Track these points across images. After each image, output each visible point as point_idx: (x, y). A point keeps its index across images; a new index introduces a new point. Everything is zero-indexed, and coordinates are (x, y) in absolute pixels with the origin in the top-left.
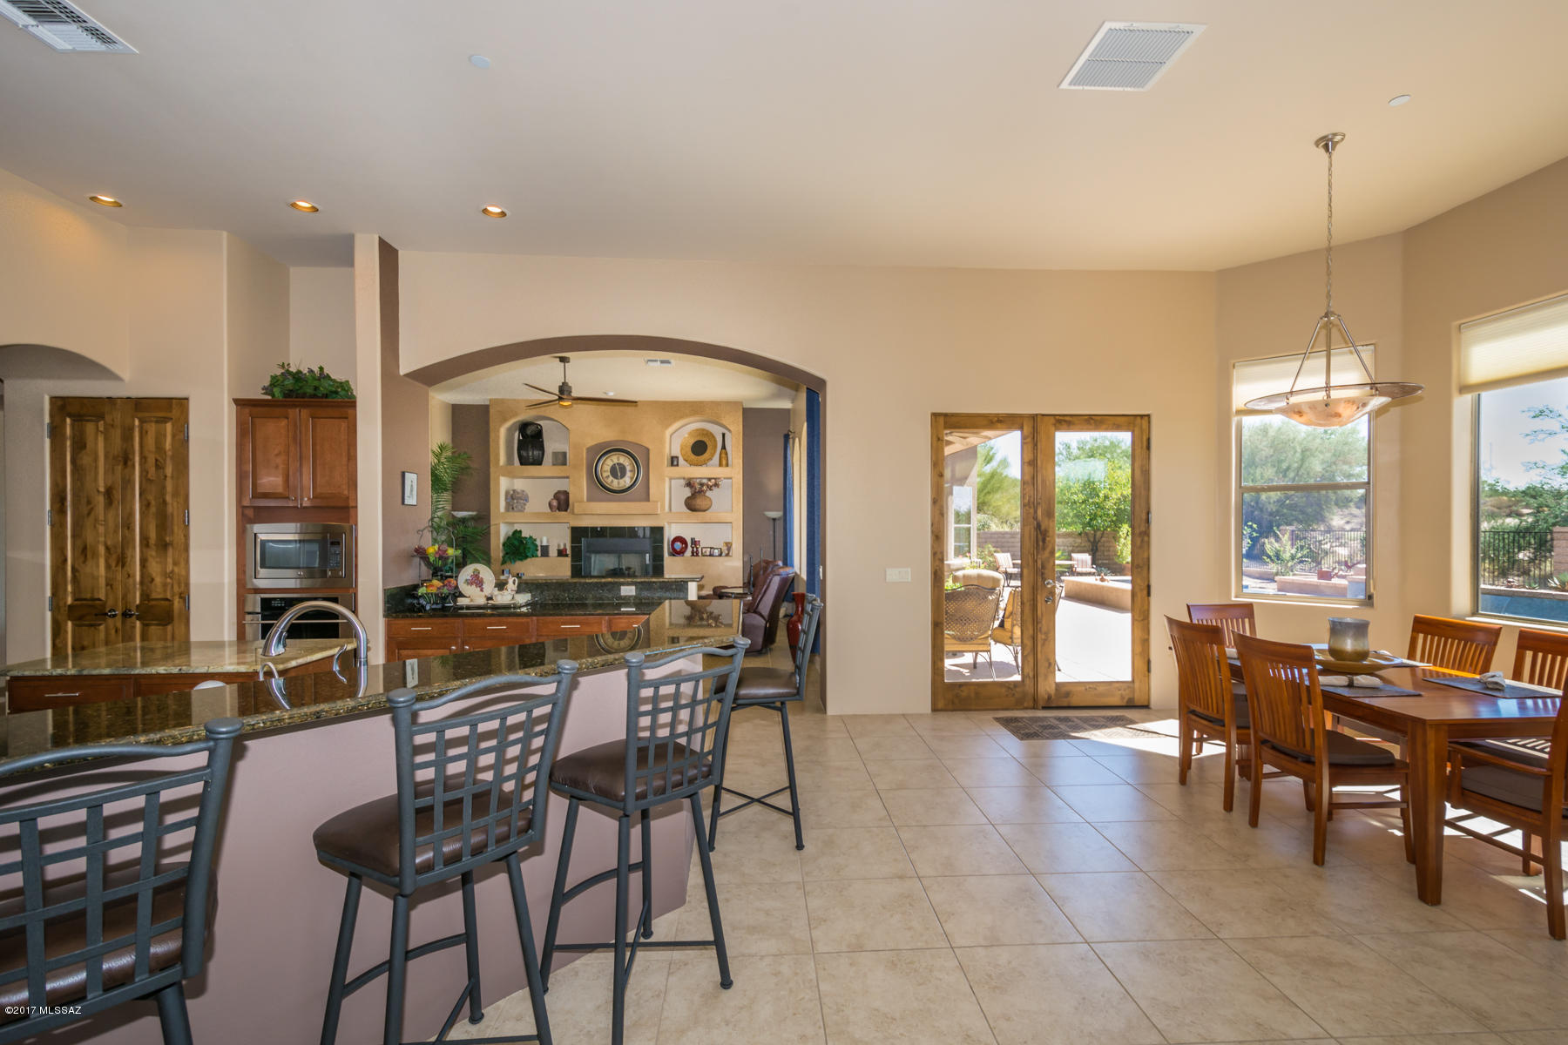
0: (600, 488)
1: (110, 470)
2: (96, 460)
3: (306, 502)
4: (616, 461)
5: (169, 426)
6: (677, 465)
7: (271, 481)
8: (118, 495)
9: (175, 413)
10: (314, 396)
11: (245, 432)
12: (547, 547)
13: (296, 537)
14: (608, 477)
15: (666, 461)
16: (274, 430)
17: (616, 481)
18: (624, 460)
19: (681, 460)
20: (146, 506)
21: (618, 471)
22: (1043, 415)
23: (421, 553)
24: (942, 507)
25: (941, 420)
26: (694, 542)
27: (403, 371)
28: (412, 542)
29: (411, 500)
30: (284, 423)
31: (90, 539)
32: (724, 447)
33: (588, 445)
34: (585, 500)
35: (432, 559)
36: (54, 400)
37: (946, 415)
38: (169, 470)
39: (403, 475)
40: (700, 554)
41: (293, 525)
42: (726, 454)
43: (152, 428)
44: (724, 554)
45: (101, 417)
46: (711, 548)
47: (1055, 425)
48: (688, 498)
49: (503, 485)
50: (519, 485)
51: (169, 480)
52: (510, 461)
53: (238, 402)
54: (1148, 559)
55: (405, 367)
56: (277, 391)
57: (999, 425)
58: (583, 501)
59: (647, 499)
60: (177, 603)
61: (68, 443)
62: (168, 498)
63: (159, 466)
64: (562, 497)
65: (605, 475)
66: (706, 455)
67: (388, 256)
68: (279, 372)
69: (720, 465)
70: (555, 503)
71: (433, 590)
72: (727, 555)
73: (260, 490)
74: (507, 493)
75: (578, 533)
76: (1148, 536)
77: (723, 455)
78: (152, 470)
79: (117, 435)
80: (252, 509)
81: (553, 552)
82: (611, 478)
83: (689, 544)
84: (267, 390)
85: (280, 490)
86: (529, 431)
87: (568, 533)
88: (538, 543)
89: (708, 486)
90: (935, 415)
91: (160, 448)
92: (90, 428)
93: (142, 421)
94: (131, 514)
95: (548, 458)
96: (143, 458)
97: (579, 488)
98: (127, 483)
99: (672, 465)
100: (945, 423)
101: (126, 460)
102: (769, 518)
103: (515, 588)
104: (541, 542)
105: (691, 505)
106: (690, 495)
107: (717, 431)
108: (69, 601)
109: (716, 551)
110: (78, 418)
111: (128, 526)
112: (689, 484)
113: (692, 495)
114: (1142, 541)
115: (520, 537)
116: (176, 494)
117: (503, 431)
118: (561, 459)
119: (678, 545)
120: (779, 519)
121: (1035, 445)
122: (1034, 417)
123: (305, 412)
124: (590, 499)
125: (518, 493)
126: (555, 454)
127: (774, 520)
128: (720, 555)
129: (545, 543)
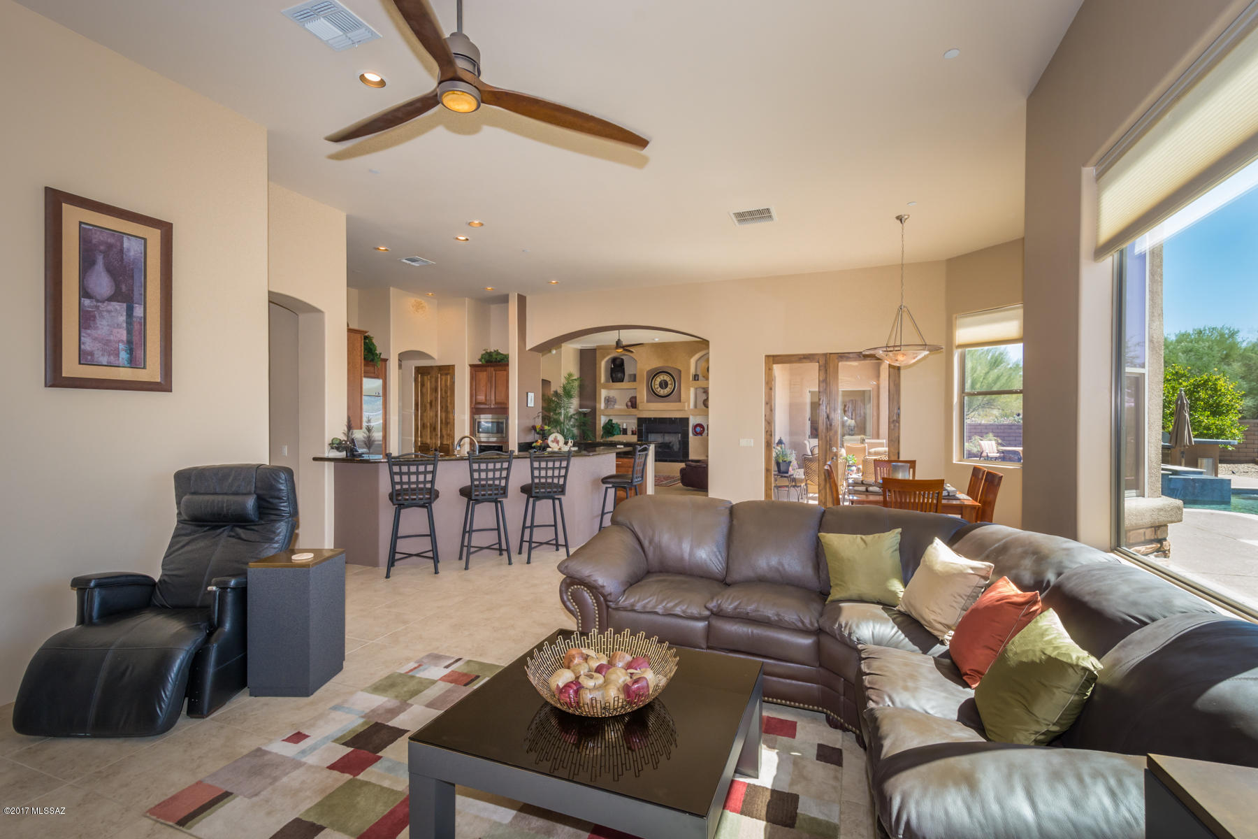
0: (654, 395)
1: (431, 394)
2: (427, 391)
3: (492, 407)
5: (449, 377)
7: (481, 398)
8: (433, 404)
9: (451, 371)
10: (496, 362)
11: (473, 378)
13: (490, 420)
16: (483, 376)
17: (662, 390)
19: (700, 377)
20: (442, 407)
21: (664, 385)
22: (830, 354)
23: (534, 428)
24: (771, 406)
25: (771, 359)
27: (528, 348)
28: (530, 423)
29: (531, 404)
30: (485, 373)
31: (425, 421)
33: (648, 369)
35: (538, 430)
36: (416, 368)
37: (773, 356)
38: (449, 394)
39: (527, 393)
41: (491, 415)
43: (444, 377)
45: (429, 373)
47: (837, 358)
49: (604, 393)
50: (613, 393)
51: (449, 398)
52: (607, 381)
53: (470, 365)
54: (899, 437)
55: (529, 346)
56: (483, 360)
57: (804, 360)
59: (680, 401)
60: (451, 447)
61: (420, 384)
62: (449, 405)
63: (446, 393)
64: (634, 400)
65: (656, 387)
67: (522, 300)
68: (484, 352)
70: (629, 404)
71: (539, 444)
73: (478, 401)
74: (605, 398)
75: (641, 421)
76: (899, 422)
78: (444, 393)
79: (433, 380)
80: (476, 410)
81: (629, 432)
82: (659, 389)
84: (480, 360)
85: (484, 401)
86: (618, 362)
87: (636, 421)
88: (621, 427)
90: (767, 356)
91: (446, 385)
92: (425, 377)
93: (441, 375)
94: (437, 411)
95: (626, 377)
96: (441, 390)
97: (643, 395)
98: (436, 398)
99: (695, 380)
100: (773, 360)
101: (436, 390)
103: (572, 445)
108: (419, 444)
110: (423, 375)
111: (436, 416)
114: (895, 426)
115: (612, 424)
116: (451, 403)
117: (603, 364)
118: (634, 378)
119: (698, 429)
121: (826, 370)
122: (825, 355)
123: (492, 369)
124: (648, 401)
126: (630, 375)
129: (625, 427)
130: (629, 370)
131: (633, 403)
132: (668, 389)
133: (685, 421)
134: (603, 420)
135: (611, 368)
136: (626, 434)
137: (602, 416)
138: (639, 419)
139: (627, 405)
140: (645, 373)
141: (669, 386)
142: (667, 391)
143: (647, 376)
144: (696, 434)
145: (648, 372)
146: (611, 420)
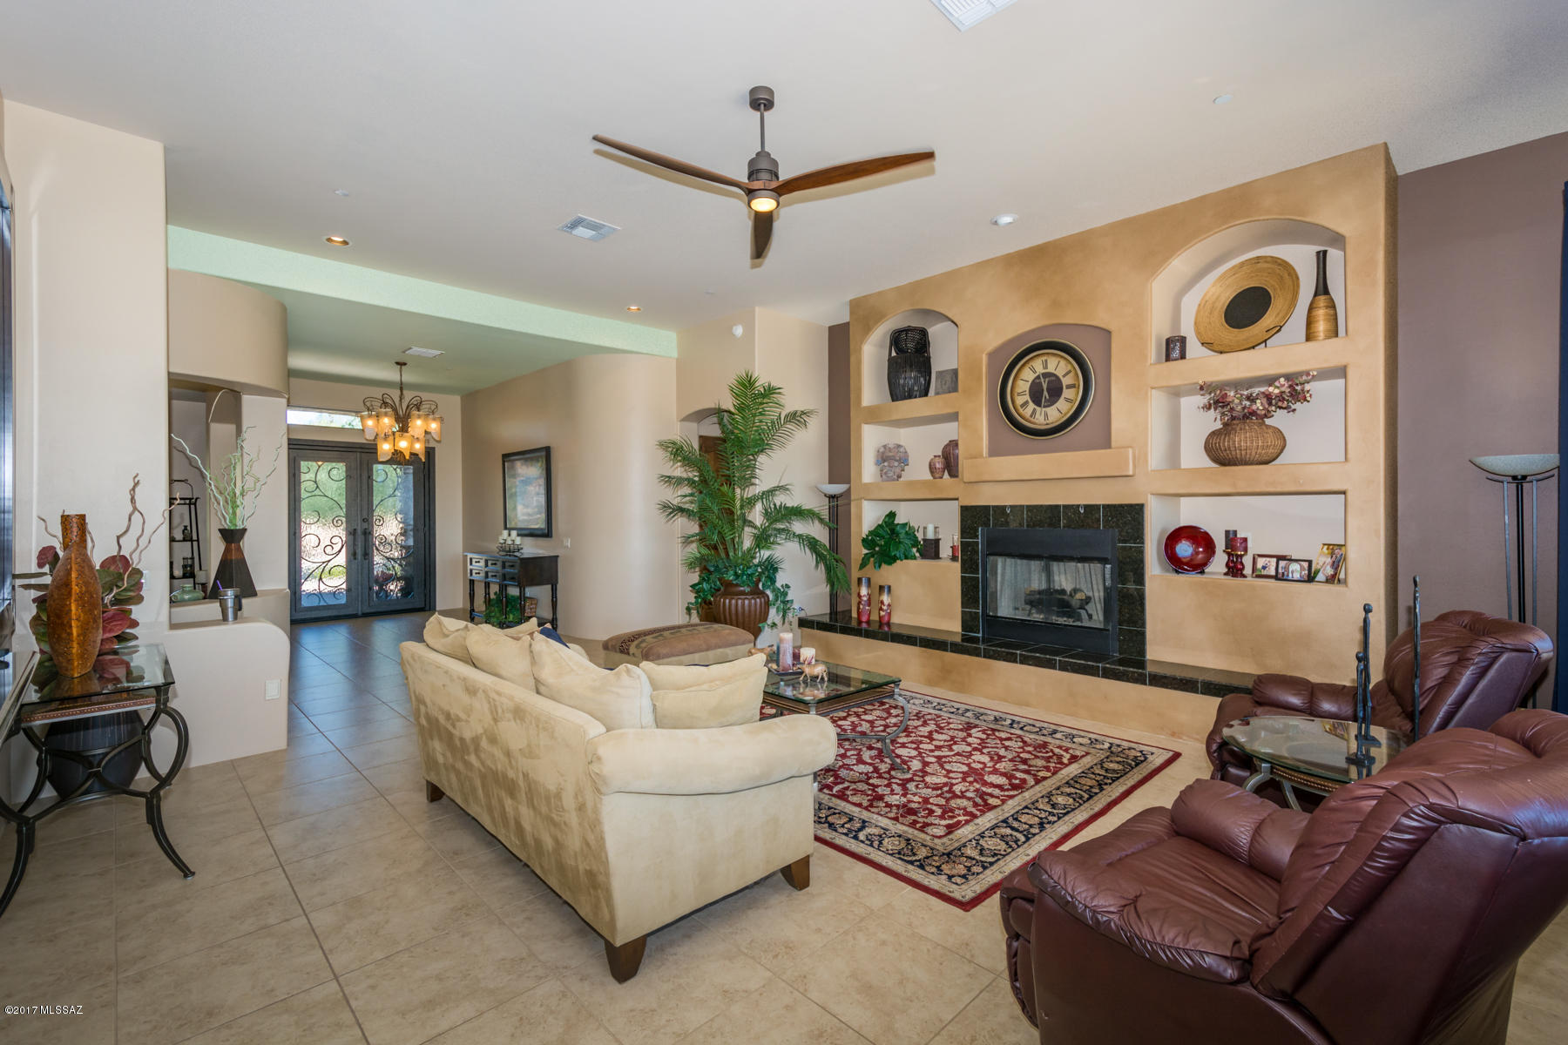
4: (1040, 370)
6: (1183, 356)
12: (937, 541)
14: (1025, 404)
15: (1153, 350)
18: (1058, 365)
21: (1047, 391)
26: (1233, 541)
32: (1322, 288)
34: (985, 452)
40: (1248, 571)
42: (1332, 305)
44: (1321, 577)
46: (1280, 558)
48: (1213, 434)
58: (981, 456)
59: (1107, 444)
65: (1020, 400)
66: (1268, 320)
69: (1309, 337)
72: (1331, 580)
75: (973, 517)
77: (1321, 313)
82: (1032, 406)
83: (1220, 544)
88: (920, 536)
89: (1268, 397)
102: (1494, 477)
104: (925, 533)
105: (1220, 453)
106: (1219, 425)
107: (1300, 257)
109: (1295, 567)
112: (1218, 400)
113: (1225, 425)
119: (1184, 549)
120: (1543, 477)
124: (994, 451)
125: (890, 450)
127: (1519, 480)
128: (1310, 578)
129: (930, 535)
130: (943, 358)
131: (949, 462)
132: (1062, 405)
133: (1129, 517)
134: (868, 517)
135: (891, 360)
136: (936, 556)
137: (866, 504)
138: (966, 511)
139: (932, 469)
140: (984, 358)
141: (1067, 393)
142: (1053, 414)
143: (989, 365)
144: (1177, 564)
145: (991, 355)
146: (892, 515)
